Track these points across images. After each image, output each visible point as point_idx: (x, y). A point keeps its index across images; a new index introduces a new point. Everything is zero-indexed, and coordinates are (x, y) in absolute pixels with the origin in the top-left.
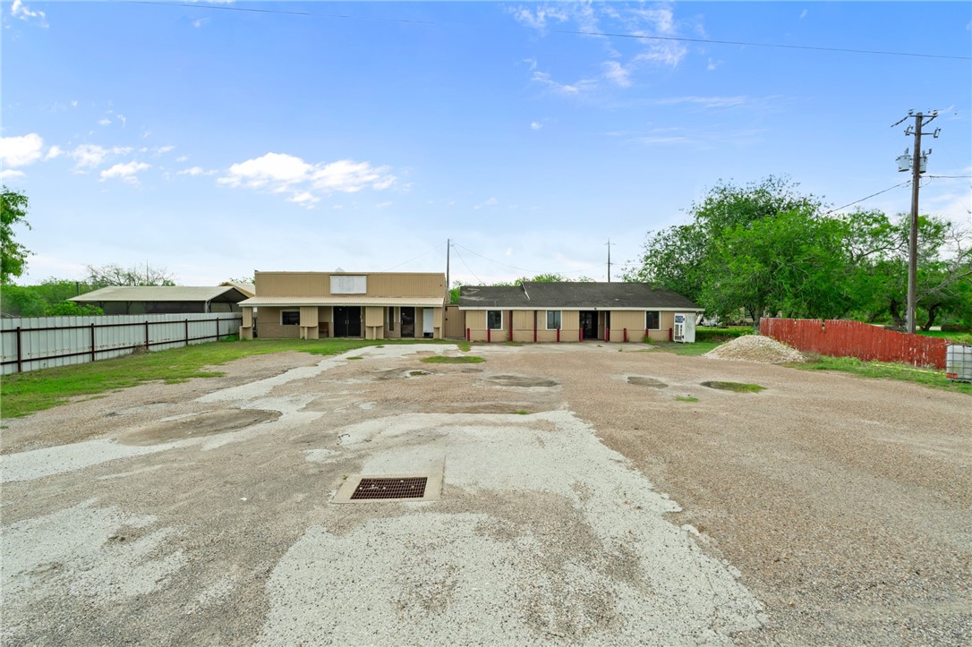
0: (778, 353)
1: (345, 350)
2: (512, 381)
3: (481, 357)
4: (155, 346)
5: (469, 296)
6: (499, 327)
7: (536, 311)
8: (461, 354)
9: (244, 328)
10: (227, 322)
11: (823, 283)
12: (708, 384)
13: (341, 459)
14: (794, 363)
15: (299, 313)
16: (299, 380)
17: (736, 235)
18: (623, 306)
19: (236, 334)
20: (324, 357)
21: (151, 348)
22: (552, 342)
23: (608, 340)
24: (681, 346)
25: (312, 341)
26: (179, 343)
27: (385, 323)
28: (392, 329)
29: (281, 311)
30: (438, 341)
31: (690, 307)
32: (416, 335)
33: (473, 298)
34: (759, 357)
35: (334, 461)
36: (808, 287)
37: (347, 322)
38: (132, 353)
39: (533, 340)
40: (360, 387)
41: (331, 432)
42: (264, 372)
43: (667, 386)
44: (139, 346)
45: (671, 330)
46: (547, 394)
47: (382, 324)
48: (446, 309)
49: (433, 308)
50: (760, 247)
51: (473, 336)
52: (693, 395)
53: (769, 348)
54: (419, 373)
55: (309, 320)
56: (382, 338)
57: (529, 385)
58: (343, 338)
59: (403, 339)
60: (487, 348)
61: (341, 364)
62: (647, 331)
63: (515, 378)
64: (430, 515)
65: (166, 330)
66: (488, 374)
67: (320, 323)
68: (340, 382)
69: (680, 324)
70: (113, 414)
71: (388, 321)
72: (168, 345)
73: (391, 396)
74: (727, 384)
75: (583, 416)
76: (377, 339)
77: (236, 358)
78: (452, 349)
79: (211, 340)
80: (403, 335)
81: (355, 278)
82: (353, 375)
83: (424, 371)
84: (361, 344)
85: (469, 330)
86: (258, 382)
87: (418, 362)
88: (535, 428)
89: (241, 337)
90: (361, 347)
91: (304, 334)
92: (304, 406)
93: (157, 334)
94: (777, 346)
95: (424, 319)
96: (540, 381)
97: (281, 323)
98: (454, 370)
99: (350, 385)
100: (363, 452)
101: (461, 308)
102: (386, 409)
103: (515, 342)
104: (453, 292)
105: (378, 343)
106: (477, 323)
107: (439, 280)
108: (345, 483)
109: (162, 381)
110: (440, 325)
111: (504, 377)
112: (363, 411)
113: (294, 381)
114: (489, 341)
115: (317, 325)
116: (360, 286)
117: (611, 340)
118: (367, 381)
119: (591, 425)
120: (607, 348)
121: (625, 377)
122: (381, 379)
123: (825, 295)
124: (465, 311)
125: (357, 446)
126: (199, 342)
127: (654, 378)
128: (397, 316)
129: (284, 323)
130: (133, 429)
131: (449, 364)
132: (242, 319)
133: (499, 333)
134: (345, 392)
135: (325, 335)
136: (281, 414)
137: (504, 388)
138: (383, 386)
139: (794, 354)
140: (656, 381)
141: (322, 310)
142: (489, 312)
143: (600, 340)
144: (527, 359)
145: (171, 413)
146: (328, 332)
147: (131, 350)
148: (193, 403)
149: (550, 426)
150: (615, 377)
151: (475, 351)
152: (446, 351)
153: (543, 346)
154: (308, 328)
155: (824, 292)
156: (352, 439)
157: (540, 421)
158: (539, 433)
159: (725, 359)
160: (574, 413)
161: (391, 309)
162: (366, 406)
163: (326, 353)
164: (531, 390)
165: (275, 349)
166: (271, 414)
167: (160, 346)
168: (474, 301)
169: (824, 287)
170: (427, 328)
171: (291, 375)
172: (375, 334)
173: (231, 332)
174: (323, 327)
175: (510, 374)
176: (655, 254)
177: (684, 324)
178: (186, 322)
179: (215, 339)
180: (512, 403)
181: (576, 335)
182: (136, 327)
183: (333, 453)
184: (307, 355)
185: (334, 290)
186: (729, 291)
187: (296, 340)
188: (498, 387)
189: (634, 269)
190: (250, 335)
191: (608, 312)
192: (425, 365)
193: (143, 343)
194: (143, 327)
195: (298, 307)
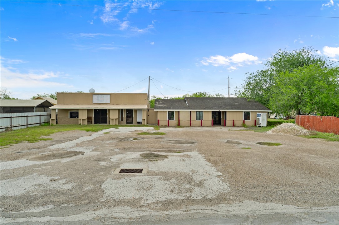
0: (298, 131)
1: (102, 130)
2: (176, 142)
3: (164, 133)
4: (14, 128)
5: (159, 104)
6: (173, 119)
7: (191, 112)
8: (155, 131)
9: (52, 120)
10: (44, 117)
11: (325, 99)
12: (260, 143)
13: (112, 165)
14: (304, 135)
15: (78, 112)
16: (86, 141)
17: (286, 75)
18: (233, 109)
19: (48, 122)
20: (93, 133)
21: (12, 128)
22: (199, 126)
23: (225, 125)
24: (259, 128)
25: (84, 125)
26: (24, 126)
27: (119, 117)
28: (122, 120)
29: (69, 111)
30: (144, 126)
31: (264, 110)
32: (133, 123)
33: (161, 105)
34: (289, 133)
35: (110, 165)
36: (318, 100)
37: (101, 117)
38: (5, 131)
39: (190, 125)
40: (113, 144)
41: (106, 158)
42: (69, 138)
43: (242, 144)
44: (8, 128)
45: (255, 121)
46: (190, 146)
47: (118, 118)
48: (148, 111)
49: (142, 110)
50: (296, 81)
51: (161, 123)
52: (250, 147)
53: (294, 129)
54: (137, 139)
55: (83, 116)
56: (118, 124)
57: (183, 143)
58: (99, 124)
59: (128, 125)
60: (167, 129)
61: (101, 135)
62: (244, 121)
63: (178, 141)
64: (144, 177)
65: (19, 120)
66: (166, 139)
67: (88, 117)
68: (103, 142)
69: (259, 118)
70: (19, 152)
71: (120, 116)
72: (19, 127)
73: (126, 147)
74: (268, 143)
75: (201, 153)
76: (115, 125)
77: (53, 133)
78: (151, 129)
79: (37, 125)
80: (127, 123)
81: (105, 96)
82: (108, 139)
83: (138, 138)
84: (108, 127)
85: (159, 120)
86: (68, 142)
87: (136, 134)
88: (182, 157)
89: (50, 124)
90: (108, 128)
91: (81, 122)
92: (92, 150)
93: (15, 122)
94: (298, 128)
95: (138, 115)
96: (189, 142)
97: (69, 117)
98: (152, 138)
99: (108, 143)
100: (119, 163)
101: (155, 110)
102: (125, 151)
103: (181, 126)
104: (151, 102)
105: (116, 126)
106: (163, 117)
107: (145, 96)
108: (116, 170)
109: (27, 142)
110: (145, 118)
111: (173, 140)
112: (116, 152)
113: (84, 142)
114: (169, 126)
115: (87, 118)
116: (107, 99)
117: (227, 125)
118: (115, 142)
119: (204, 156)
120: (224, 129)
121: (225, 141)
122: (121, 141)
123: (326, 104)
124: (157, 111)
125: (117, 161)
126: (32, 126)
127: (238, 141)
128: (125, 114)
129: (70, 117)
130: (31, 157)
131: (150, 136)
132: (51, 115)
133: (174, 122)
134: (107, 146)
135: (90, 123)
136: (84, 153)
137: (173, 144)
138: (122, 143)
139: (305, 131)
140: (238, 142)
141: (89, 111)
142: (168, 112)
143: (222, 125)
144: (184, 133)
145: (41, 152)
146: (91, 121)
147: (5, 129)
148: (47, 149)
149: (188, 156)
150: (221, 140)
151: (162, 130)
152: (148, 130)
153: (194, 128)
154: (83, 119)
155: (325, 103)
156: (115, 160)
157: (185, 155)
158: (183, 158)
159: (275, 133)
160: (199, 152)
161: (122, 110)
162: (117, 150)
163: (93, 131)
164: (184, 145)
165: (69, 129)
166: (80, 153)
167: (16, 127)
168: (162, 107)
169: (326, 100)
170: (139, 120)
171: (81, 140)
172: (114, 122)
173: (46, 121)
174: (89, 119)
175: (176, 139)
176: (249, 84)
177: (261, 118)
178: (27, 116)
179: (39, 125)
180: (175, 149)
181: (210, 123)
182: (7, 118)
183: (109, 163)
184: (84, 132)
185: (95, 101)
186: (282, 102)
187: (77, 125)
188: (170, 144)
189: (240, 91)
190: (55, 123)
191: (226, 112)
192: (139, 136)
193: (9, 126)
194: (9, 119)
195: (78, 110)
